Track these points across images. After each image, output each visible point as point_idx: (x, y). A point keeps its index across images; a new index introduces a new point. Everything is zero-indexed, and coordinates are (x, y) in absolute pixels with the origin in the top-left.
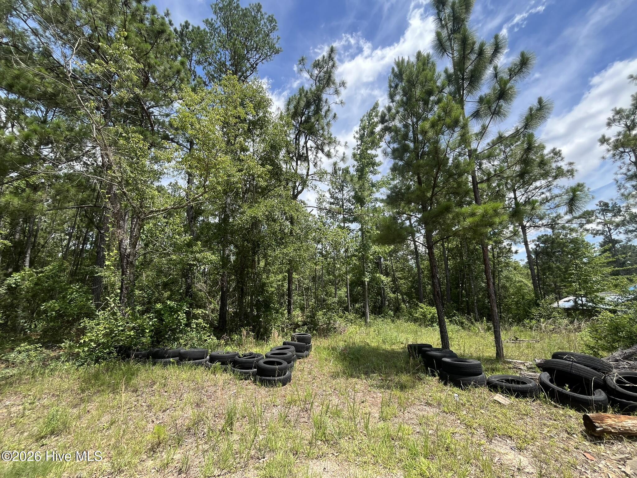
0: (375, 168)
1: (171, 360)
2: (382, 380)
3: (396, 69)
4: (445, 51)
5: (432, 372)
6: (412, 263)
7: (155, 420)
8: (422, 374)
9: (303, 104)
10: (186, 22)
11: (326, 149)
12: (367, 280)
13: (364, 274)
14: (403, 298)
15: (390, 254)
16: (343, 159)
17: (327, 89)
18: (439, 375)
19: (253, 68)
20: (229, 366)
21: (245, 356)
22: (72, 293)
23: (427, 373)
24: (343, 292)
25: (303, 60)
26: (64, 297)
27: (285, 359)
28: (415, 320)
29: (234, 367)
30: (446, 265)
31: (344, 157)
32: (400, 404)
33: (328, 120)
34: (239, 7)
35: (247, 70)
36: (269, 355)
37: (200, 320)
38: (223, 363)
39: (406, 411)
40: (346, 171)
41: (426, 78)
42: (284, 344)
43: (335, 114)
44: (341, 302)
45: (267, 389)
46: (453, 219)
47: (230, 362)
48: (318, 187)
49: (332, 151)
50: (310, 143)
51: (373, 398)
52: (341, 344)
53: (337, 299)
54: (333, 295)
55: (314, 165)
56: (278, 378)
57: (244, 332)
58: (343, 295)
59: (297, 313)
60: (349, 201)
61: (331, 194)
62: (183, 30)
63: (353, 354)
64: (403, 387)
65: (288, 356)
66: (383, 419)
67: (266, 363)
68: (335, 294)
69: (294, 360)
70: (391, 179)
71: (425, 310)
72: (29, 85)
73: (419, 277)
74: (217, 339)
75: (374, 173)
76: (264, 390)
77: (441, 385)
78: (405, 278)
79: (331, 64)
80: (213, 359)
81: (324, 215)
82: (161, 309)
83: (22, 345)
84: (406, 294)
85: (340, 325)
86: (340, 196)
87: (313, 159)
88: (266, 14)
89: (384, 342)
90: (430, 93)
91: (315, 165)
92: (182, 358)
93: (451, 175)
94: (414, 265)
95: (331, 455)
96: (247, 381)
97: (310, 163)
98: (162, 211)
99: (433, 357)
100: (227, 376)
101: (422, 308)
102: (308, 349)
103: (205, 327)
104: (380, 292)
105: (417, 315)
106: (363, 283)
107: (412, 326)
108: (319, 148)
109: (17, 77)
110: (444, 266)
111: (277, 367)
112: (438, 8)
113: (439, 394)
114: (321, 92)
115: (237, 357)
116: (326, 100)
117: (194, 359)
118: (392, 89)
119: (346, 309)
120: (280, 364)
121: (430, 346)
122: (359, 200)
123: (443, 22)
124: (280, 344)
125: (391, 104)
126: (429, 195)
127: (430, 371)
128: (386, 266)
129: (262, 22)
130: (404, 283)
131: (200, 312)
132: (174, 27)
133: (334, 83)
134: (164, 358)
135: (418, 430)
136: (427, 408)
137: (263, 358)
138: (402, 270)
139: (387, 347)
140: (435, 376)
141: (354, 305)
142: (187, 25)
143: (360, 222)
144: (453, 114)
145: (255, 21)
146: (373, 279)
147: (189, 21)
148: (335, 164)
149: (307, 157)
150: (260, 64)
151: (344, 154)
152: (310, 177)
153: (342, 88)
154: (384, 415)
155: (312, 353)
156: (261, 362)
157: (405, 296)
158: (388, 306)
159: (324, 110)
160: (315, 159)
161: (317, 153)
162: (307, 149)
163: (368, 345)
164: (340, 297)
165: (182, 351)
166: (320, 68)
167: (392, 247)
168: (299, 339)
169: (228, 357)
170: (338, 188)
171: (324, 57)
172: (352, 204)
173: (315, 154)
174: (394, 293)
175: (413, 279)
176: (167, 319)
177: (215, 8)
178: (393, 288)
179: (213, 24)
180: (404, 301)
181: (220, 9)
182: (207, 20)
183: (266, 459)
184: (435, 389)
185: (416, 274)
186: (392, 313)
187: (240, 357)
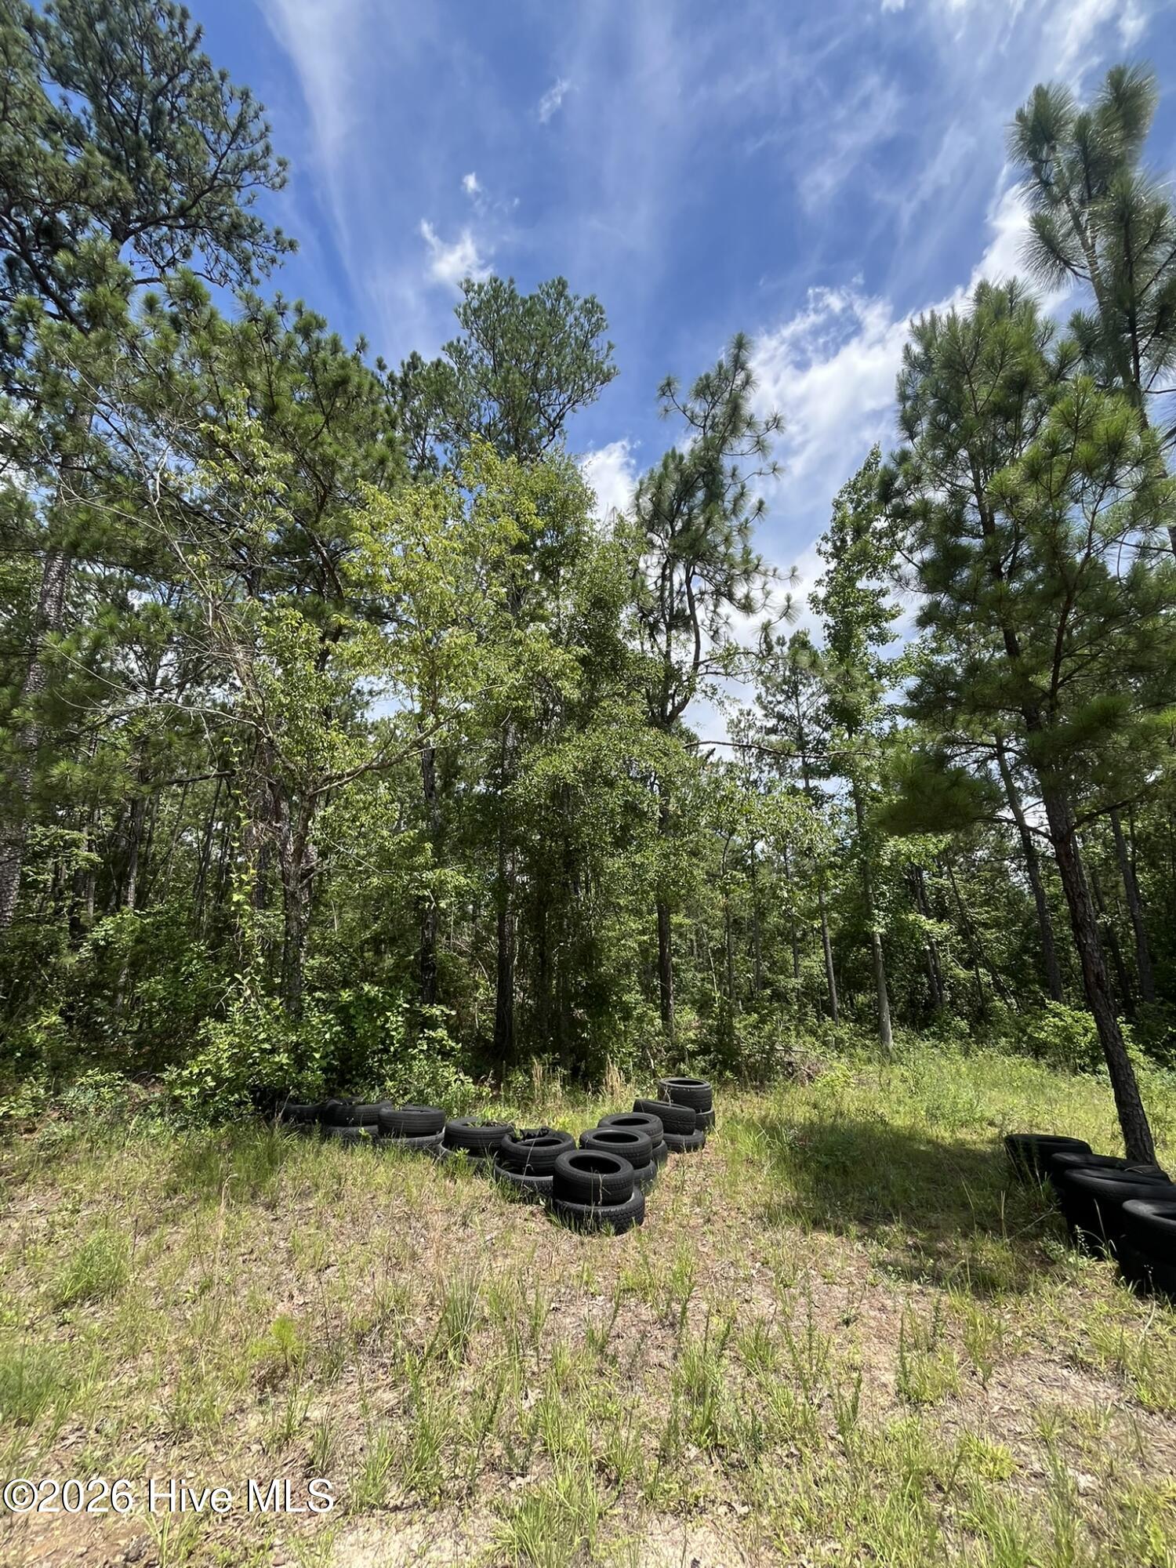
0: (884, 624)
1: (362, 1130)
2: (916, 1248)
3: (917, 349)
4: (1067, 264)
5: (1089, 1240)
6: (1019, 879)
7: (296, 1293)
8: (1053, 1244)
9: (671, 488)
10: (414, 356)
11: (740, 591)
12: (879, 930)
13: (870, 916)
14: (997, 982)
15: (945, 857)
16: (787, 612)
17: (734, 442)
18: (1115, 1256)
19: (554, 425)
20: (489, 1161)
21: (529, 1136)
22: (191, 961)
23: (1071, 1242)
24: (815, 963)
25: (669, 384)
26: (177, 969)
27: (628, 1156)
28: (1038, 1050)
29: (499, 1164)
30: (1132, 884)
31: (789, 607)
32: (971, 1348)
33: (743, 519)
34: (516, 297)
35: (541, 437)
36: (589, 1138)
37: (441, 1033)
38: (474, 1152)
39: (993, 1381)
40: (800, 643)
41: (1002, 343)
42: (637, 1107)
43: (761, 503)
44: (810, 991)
45: (576, 1237)
46: (1133, 747)
47: (492, 1151)
48: (720, 691)
49: (757, 595)
50: (698, 585)
51: (883, 1309)
52: (802, 1115)
53: (801, 980)
54: (792, 970)
55: (712, 637)
56: (607, 1209)
57: (538, 1069)
58: (815, 972)
59: (687, 1017)
60: (817, 720)
61: (765, 708)
62: (406, 375)
63: (830, 1153)
64: (984, 1285)
65: (641, 1147)
66: (911, 1399)
67: (577, 1162)
68: (797, 966)
69: (661, 1157)
70: (933, 651)
71: (1069, 1020)
72: (105, 539)
73: (1043, 921)
74: (474, 1083)
75: (882, 638)
76: (566, 1240)
77: (1125, 1294)
78: (996, 924)
79: (740, 378)
80: (453, 1139)
81: (752, 760)
82: (351, 1003)
83: (90, 1072)
84: (1004, 970)
85: (805, 1055)
86: (790, 710)
87: (707, 622)
88: (577, 298)
89: (932, 1116)
90: (1020, 385)
91: (715, 635)
92: (385, 1128)
93: (1114, 616)
94: (1026, 886)
95: (723, 1509)
96: (529, 1208)
97: (701, 631)
98: (349, 775)
99: (1090, 1192)
100: (483, 1187)
101: (1056, 1015)
102: (704, 1124)
103: (453, 1049)
104: (925, 964)
105: (1043, 1035)
106: (869, 939)
107: (1027, 1069)
108: (723, 592)
109: (85, 527)
110: (1122, 889)
111: (601, 1177)
112: (1034, 155)
113: (1117, 1330)
114: (720, 451)
115: (507, 1139)
116: (734, 470)
117: (410, 1135)
118: (909, 404)
119: (826, 1009)
120: (609, 1167)
121: (1082, 1148)
122: (845, 715)
123: (1055, 189)
124: (627, 1109)
125: (909, 445)
126: (1044, 681)
127: (1081, 1239)
128: (939, 890)
129: (570, 319)
130: (998, 939)
131: (438, 1013)
132: (388, 371)
133: (750, 424)
134: (345, 1124)
135: (1037, 1467)
136: (1074, 1379)
137: (572, 1147)
138: (986, 903)
139: (942, 1133)
140: (1101, 1258)
141: (851, 999)
142: (414, 362)
143: (849, 774)
144: (1100, 428)
145: (554, 320)
146: (899, 928)
147: (419, 353)
148: (766, 628)
149: (693, 616)
150: (569, 414)
151: (788, 599)
152: (702, 669)
153: (773, 432)
154: (913, 1383)
155: (713, 1138)
156: (564, 1160)
157: (1002, 978)
158: (952, 1003)
159: (730, 496)
160: (712, 621)
161: (716, 606)
162: (691, 598)
163: (884, 1123)
164: (810, 977)
165: (385, 1111)
166: (713, 395)
167: (947, 838)
168: (678, 1097)
169: (487, 1137)
170: (783, 691)
171: (721, 366)
172: (825, 729)
173: (712, 608)
174: (968, 965)
175: (1025, 926)
176: (363, 1028)
177: (465, 314)
178: (964, 951)
179: (461, 352)
180: (1001, 990)
181: (475, 311)
182: (451, 345)
183: (528, 1478)
184: (1100, 1305)
185: (1033, 913)
186: (963, 1024)
187: (515, 1140)
